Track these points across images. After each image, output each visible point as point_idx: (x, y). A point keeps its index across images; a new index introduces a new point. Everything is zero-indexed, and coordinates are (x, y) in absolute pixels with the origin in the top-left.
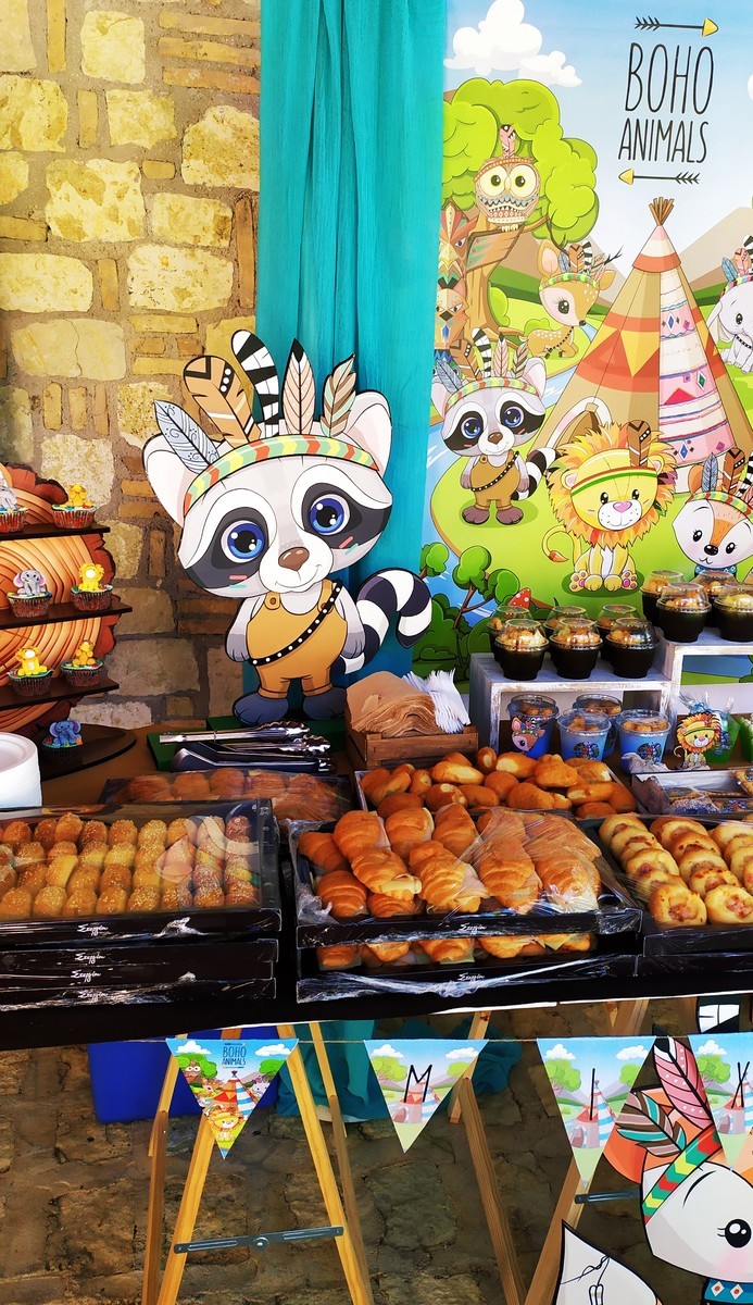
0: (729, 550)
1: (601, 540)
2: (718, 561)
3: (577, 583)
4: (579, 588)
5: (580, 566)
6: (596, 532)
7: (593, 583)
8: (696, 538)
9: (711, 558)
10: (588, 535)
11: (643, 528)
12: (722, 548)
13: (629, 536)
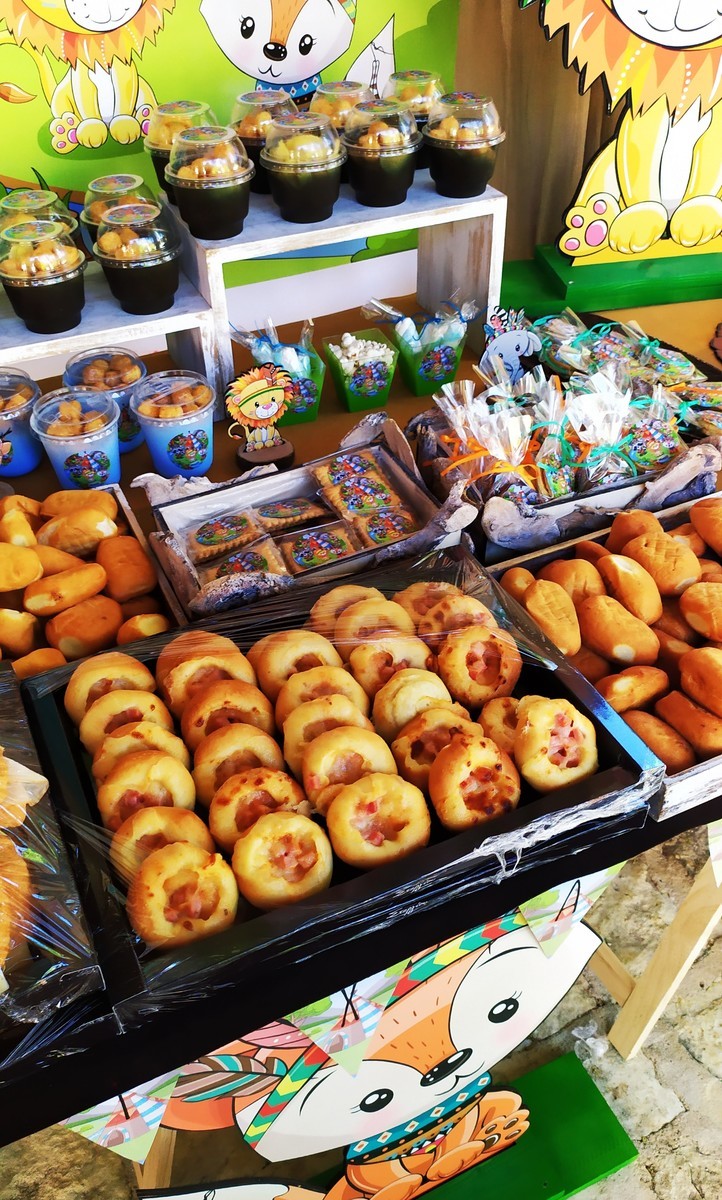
0: (305, 49)
1: (85, 51)
2: (292, 68)
3: (63, 137)
4: (70, 147)
5: (59, 107)
6: (71, 37)
7: (92, 134)
8: (247, 32)
9: (277, 66)
10: (58, 44)
11: (151, 23)
12: (292, 47)
13: (130, 40)
